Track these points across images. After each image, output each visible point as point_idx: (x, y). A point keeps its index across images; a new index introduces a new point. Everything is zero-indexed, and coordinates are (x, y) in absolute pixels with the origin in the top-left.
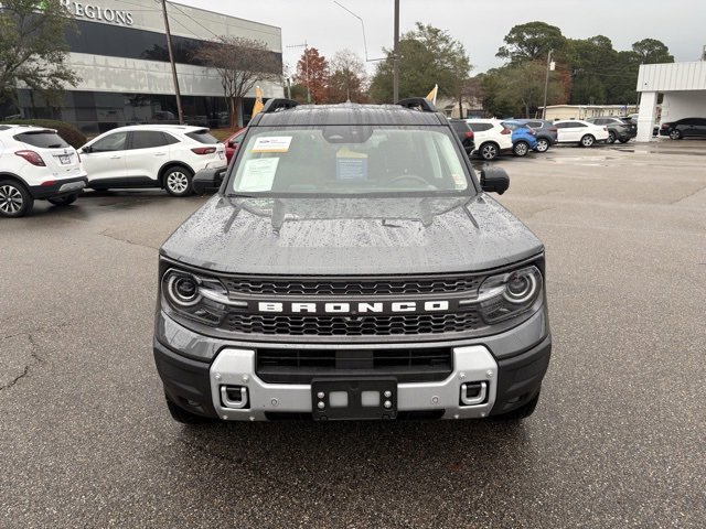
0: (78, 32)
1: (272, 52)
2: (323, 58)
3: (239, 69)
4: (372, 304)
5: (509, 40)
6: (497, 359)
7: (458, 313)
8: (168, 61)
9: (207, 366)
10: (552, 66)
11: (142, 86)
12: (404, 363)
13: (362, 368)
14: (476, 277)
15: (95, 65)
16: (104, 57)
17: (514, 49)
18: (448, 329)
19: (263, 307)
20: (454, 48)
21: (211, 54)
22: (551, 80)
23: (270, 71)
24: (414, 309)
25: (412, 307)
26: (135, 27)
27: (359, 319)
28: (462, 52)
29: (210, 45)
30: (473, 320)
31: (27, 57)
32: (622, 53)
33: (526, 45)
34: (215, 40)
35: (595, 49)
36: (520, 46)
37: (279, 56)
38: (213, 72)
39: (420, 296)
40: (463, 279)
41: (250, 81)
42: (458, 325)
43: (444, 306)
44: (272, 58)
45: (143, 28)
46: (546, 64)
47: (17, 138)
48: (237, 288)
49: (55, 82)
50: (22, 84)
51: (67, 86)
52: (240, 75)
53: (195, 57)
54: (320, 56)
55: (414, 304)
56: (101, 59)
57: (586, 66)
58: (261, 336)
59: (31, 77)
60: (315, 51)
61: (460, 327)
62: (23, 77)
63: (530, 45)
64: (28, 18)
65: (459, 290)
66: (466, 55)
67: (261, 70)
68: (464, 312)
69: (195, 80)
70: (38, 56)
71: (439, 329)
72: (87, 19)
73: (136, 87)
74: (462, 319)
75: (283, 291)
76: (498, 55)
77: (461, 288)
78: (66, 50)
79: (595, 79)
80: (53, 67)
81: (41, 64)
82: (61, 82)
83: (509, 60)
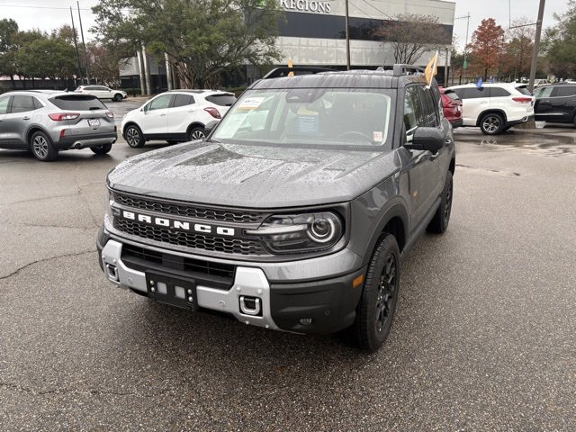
0: (286, 21)
1: (442, 25)
2: (499, 27)
3: (410, 42)
4: (182, 222)
6: (271, 282)
7: (243, 240)
8: (344, 38)
11: (331, 59)
12: (204, 271)
13: (177, 269)
14: (261, 213)
15: (300, 45)
16: (297, 39)
18: (236, 251)
19: (125, 214)
21: (387, 31)
23: (438, 42)
24: (210, 231)
25: (208, 230)
26: (332, 14)
27: (176, 233)
29: (389, 23)
30: (256, 248)
31: (251, 42)
34: (394, 19)
37: (450, 28)
38: (388, 46)
39: (215, 222)
40: (248, 213)
41: (419, 52)
42: (243, 249)
43: (231, 232)
44: (441, 30)
45: (337, 14)
47: (207, 99)
49: (268, 59)
50: (246, 62)
51: (276, 62)
52: (410, 47)
53: (375, 34)
54: (497, 25)
55: (210, 227)
56: (304, 40)
59: (252, 56)
60: (492, 21)
61: (245, 252)
62: (248, 56)
64: (254, 13)
65: (246, 222)
67: (428, 42)
68: (250, 240)
69: (373, 53)
70: (258, 41)
71: (229, 250)
72: (297, 11)
73: (327, 60)
74: (247, 245)
77: (247, 220)
78: (276, 36)
80: (267, 49)
81: (260, 47)
82: (272, 59)
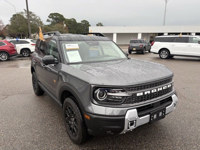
5: (50, 17)
9: (124, 117)
10: (65, 25)
17: (51, 20)
19: (138, 95)
20: (37, 18)
22: (65, 29)
28: (40, 19)
32: (79, 23)
33: (55, 19)
35: (72, 22)
36: (52, 19)
43: (170, 85)
46: (63, 24)
48: (129, 90)
55: (166, 86)
57: (71, 26)
58: (137, 104)
63: (56, 19)
66: (41, 20)
75: (141, 89)
76: (47, 21)
79: (73, 29)
83: (51, 23)
